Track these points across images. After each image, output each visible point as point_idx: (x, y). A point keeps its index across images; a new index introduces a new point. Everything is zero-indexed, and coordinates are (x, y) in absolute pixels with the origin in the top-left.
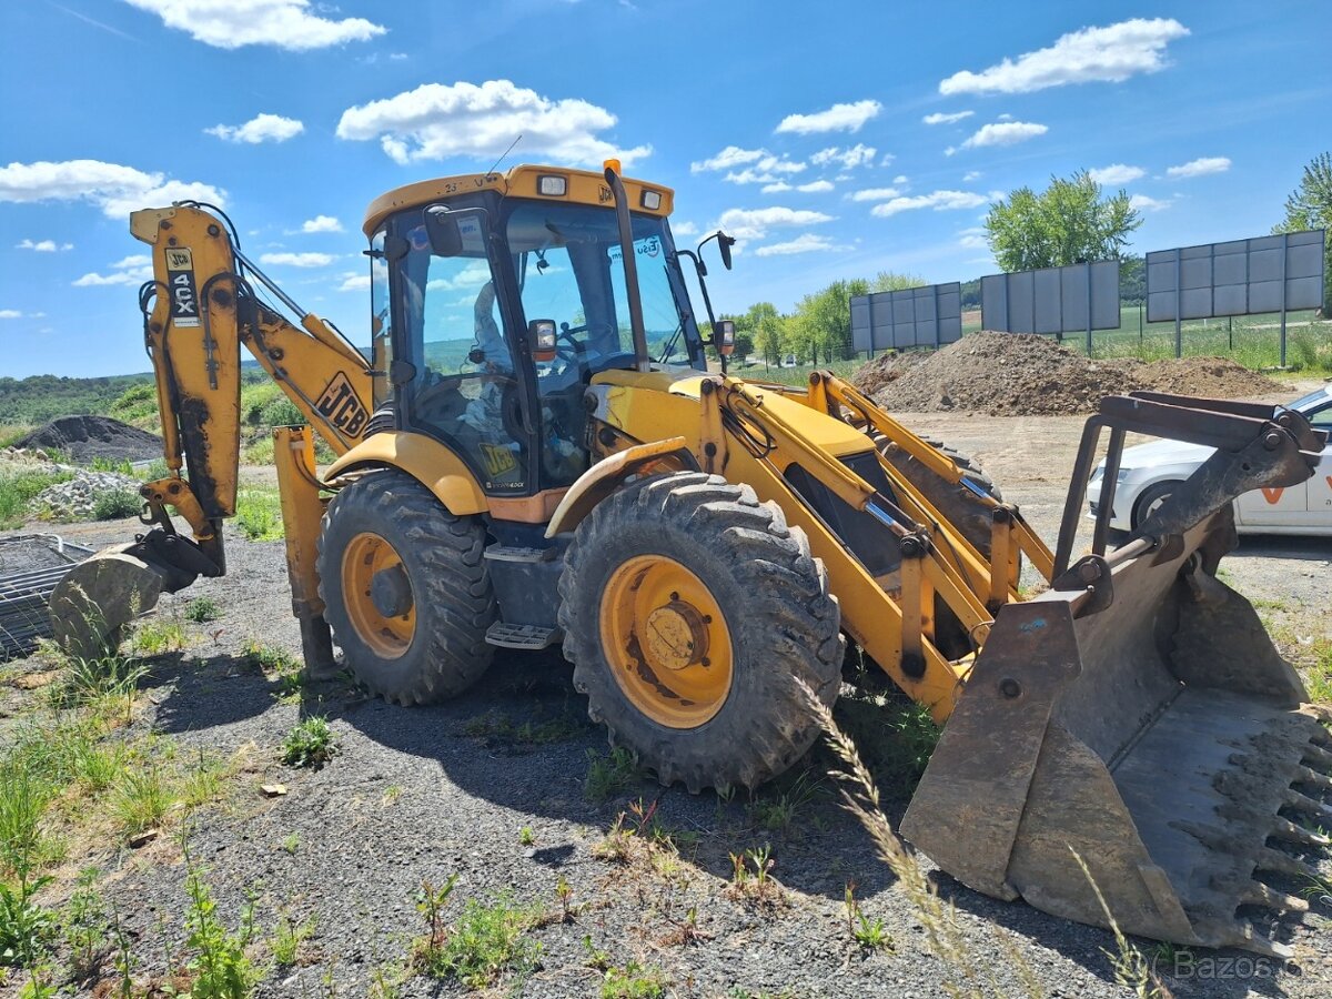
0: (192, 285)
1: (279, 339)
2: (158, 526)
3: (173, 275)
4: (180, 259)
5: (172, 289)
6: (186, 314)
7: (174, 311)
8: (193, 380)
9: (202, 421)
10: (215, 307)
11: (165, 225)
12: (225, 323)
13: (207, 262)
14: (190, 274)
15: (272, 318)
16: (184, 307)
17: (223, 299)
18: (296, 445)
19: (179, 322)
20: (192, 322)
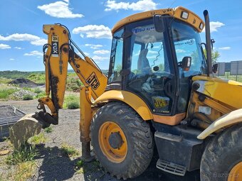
1: (78, 62)
2: (42, 110)
3: (53, 43)
4: (55, 39)
5: (52, 46)
6: (55, 53)
7: (52, 52)
8: (56, 72)
9: (57, 83)
11: (52, 29)
12: (65, 56)
13: (62, 40)
14: (57, 43)
15: (77, 57)
16: (55, 52)
17: (65, 50)
18: (87, 92)
19: (53, 55)
20: (57, 56)
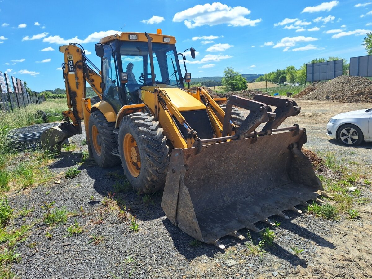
0: (73, 64)
1: (93, 77)
2: (66, 122)
3: (69, 61)
4: (70, 58)
5: (68, 65)
6: (72, 71)
7: (69, 70)
8: (73, 87)
9: (75, 97)
10: (78, 69)
11: (67, 49)
12: (80, 73)
13: (77, 58)
14: (73, 61)
15: (92, 72)
16: (71, 69)
17: (80, 67)
18: (86, 103)
19: (70, 73)
20: (73, 73)
